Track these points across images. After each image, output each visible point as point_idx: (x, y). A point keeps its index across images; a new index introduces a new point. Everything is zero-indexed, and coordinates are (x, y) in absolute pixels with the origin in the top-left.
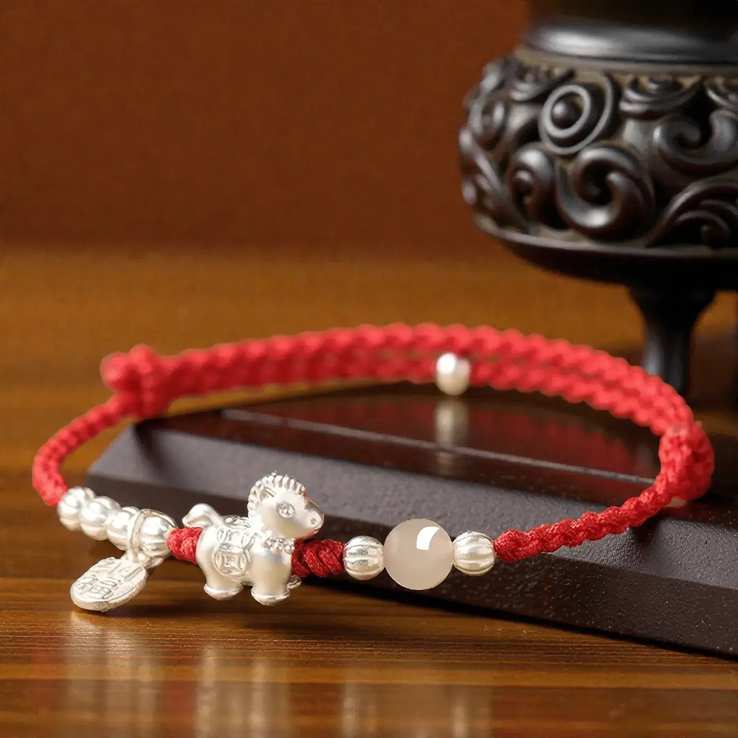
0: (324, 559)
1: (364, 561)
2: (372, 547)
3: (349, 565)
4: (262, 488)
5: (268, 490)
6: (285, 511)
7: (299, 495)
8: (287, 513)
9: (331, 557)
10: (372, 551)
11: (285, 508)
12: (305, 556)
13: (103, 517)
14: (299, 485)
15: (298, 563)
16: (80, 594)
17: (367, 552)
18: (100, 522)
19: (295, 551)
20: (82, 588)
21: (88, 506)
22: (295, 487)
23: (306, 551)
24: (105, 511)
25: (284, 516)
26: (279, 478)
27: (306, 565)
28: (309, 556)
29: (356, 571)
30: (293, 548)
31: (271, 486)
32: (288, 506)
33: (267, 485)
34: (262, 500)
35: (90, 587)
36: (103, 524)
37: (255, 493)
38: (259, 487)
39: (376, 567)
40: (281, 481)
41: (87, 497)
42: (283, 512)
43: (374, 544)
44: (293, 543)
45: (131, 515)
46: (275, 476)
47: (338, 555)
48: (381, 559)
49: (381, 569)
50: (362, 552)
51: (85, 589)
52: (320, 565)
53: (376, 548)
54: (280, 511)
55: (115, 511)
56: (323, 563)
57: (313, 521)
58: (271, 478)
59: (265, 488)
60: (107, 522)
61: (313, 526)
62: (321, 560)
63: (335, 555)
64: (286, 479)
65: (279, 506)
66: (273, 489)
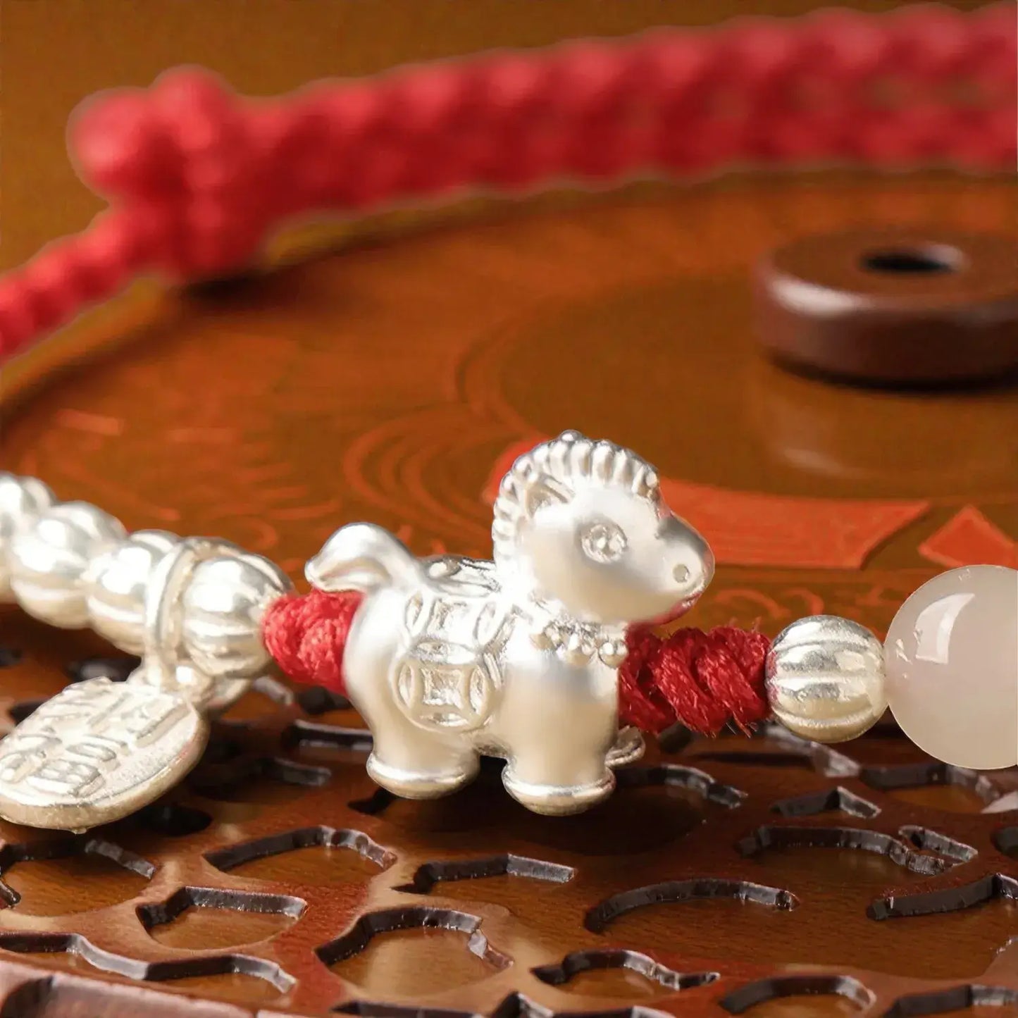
0: (712, 684)
1: (828, 687)
2: (851, 647)
3: (782, 699)
4: (533, 477)
5: (550, 484)
6: (601, 543)
7: (640, 498)
8: (606, 550)
9: (732, 678)
10: (850, 661)
11: (599, 535)
12: (657, 671)
13: (74, 560)
14: (640, 470)
15: (639, 694)
16: (11, 782)
17: (835, 663)
18: (68, 576)
19: (629, 659)
20: (16, 766)
21: (34, 528)
22: (629, 473)
23: (660, 658)
24: (81, 544)
25: (599, 557)
26: (582, 448)
27: (659, 699)
28: (667, 673)
29: (804, 717)
30: (623, 650)
31: (558, 471)
32: (610, 528)
33: (546, 470)
34: (532, 513)
35: (37, 761)
36: (77, 582)
37: (513, 492)
38: (526, 474)
39: (862, 704)
40: (587, 462)
41: (30, 503)
42: (593, 547)
43: (857, 639)
44: (622, 636)
45: (157, 555)
46: (571, 444)
47: (753, 670)
48: (877, 682)
49: (876, 711)
50: (823, 662)
51: (23, 770)
52: (700, 700)
53: (861, 650)
54: (586, 543)
55: (112, 545)
56: (709, 693)
57: (681, 572)
58: (559, 449)
59: (543, 477)
60: (89, 577)
61: (680, 586)
62: (702, 684)
63: (745, 671)
64: (603, 450)
65: (583, 531)
66: (566, 480)
